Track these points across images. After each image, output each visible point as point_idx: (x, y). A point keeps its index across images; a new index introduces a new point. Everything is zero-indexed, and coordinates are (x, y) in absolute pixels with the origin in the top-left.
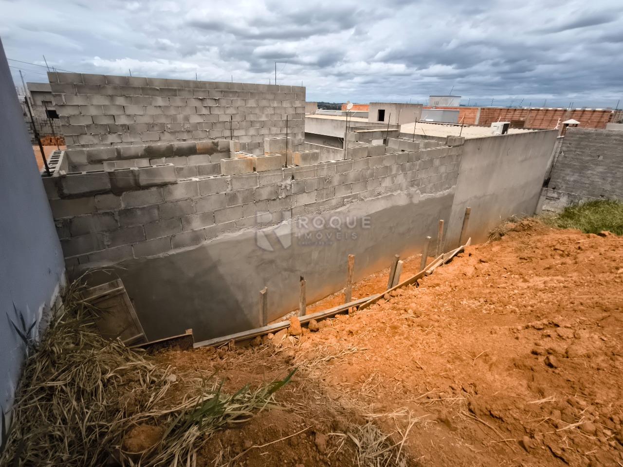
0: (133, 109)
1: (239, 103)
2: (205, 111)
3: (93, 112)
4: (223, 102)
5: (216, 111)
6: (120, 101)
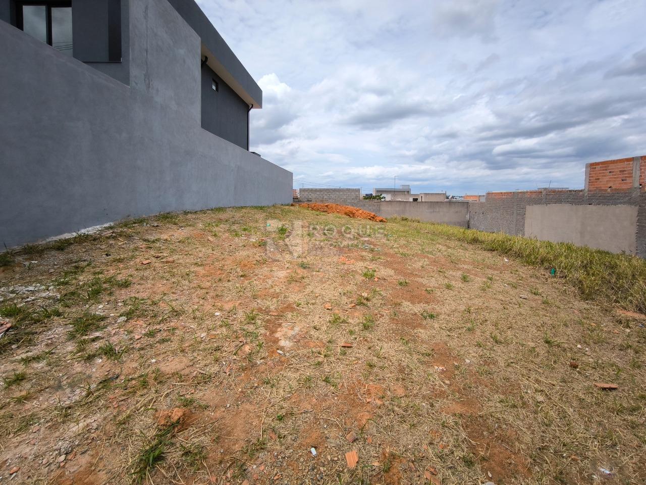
2: (328, 195)
5: (331, 195)
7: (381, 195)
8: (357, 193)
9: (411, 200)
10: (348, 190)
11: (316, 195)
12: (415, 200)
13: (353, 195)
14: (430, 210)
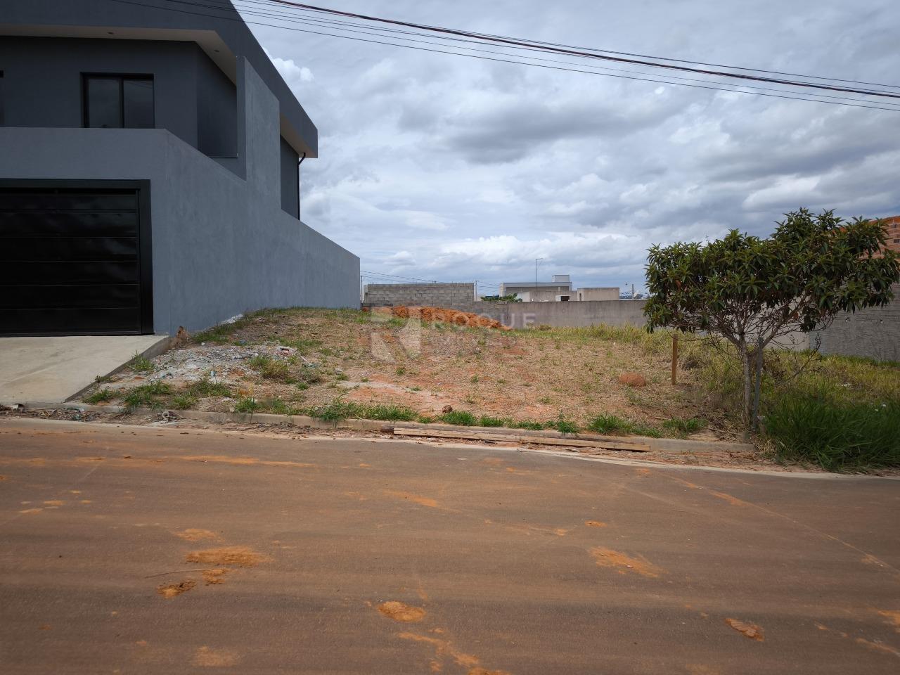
0: (391, 295)
1: (435, 291)
2: (418, 295)
3: (378, 296)
4: (428, 292)
5: (424, 296)
6: (388, 292)
7: (515, 295)
8: (469, 291)
9: (558, 299)
10: (454, 286)
11: (398, 296)
12: (565, 299)
13: (463, 294)
14: (589, 316)
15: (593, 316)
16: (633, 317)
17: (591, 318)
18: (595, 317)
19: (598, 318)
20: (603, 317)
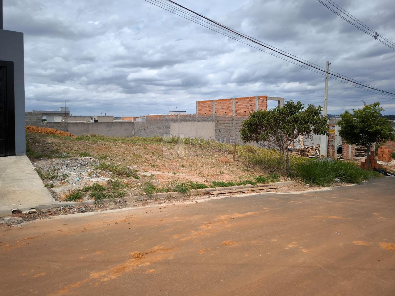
9: (92, 121)
12: (96, 121)
14: (107, 129)
15: (109, 129)
16: (126, 130)
17: (108, 130)
18: (110, 130)
19: (111, 130)
20: (114, 130)
